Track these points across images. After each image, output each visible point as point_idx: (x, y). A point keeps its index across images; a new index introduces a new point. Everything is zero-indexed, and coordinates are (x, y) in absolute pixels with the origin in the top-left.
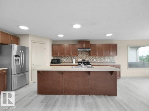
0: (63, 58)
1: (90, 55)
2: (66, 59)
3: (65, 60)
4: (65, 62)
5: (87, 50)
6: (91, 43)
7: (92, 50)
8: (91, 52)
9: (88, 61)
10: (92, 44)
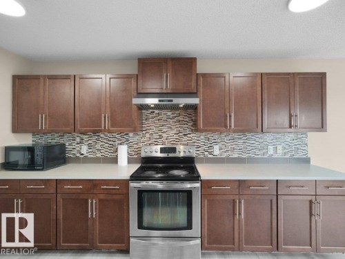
0: (78, 140)
1: (195, 128)
2: (90, 146)
3: (84, 149)
4: (86, 160)
5: (182, 101)
6: (201, 68)
7: (203, 101)
8: (201, 110)
9: (187, 154)
10: (204, 75)
